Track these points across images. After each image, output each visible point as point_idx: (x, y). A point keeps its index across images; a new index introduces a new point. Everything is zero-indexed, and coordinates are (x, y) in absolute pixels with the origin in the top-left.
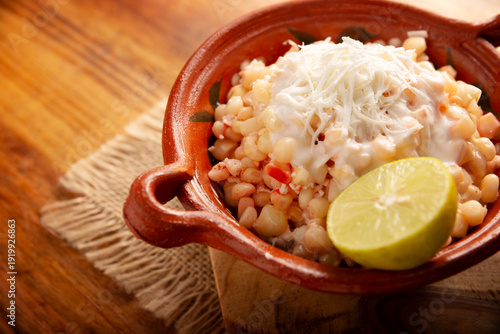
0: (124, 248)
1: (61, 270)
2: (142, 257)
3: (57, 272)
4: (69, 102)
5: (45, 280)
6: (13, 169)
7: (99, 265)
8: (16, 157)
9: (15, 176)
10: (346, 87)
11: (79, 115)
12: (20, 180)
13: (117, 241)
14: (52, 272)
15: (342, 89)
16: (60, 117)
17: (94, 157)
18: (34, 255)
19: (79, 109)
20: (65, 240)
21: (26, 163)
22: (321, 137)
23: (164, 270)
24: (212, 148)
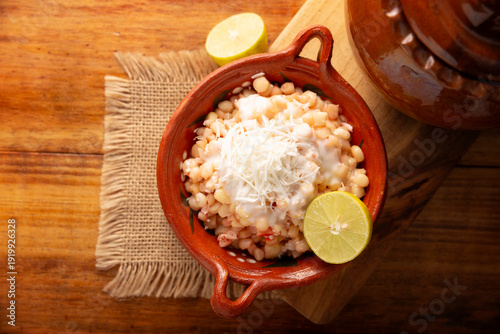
0: (171, 277)
1: (147, 312)
2: (184, 275)
3: (147, 315)
4: (42, 211)
5: (145, 323)
6: (59, 279)
7: (167, 295)
8: (53, 271)
9: (66, 283)
10: (271, 176)
11: (59, 215)
12: (71, 282)
13: (163, 276)
14: (144, 316)
15: (270, 179)
16: (49, 225)
17: (101, 239)
18: (126, 316)
19: (55, 211)
20: (136, 297)
21: (63, 270)
22: (274, 204)
23: (201, 273)
24: (206, 228)
